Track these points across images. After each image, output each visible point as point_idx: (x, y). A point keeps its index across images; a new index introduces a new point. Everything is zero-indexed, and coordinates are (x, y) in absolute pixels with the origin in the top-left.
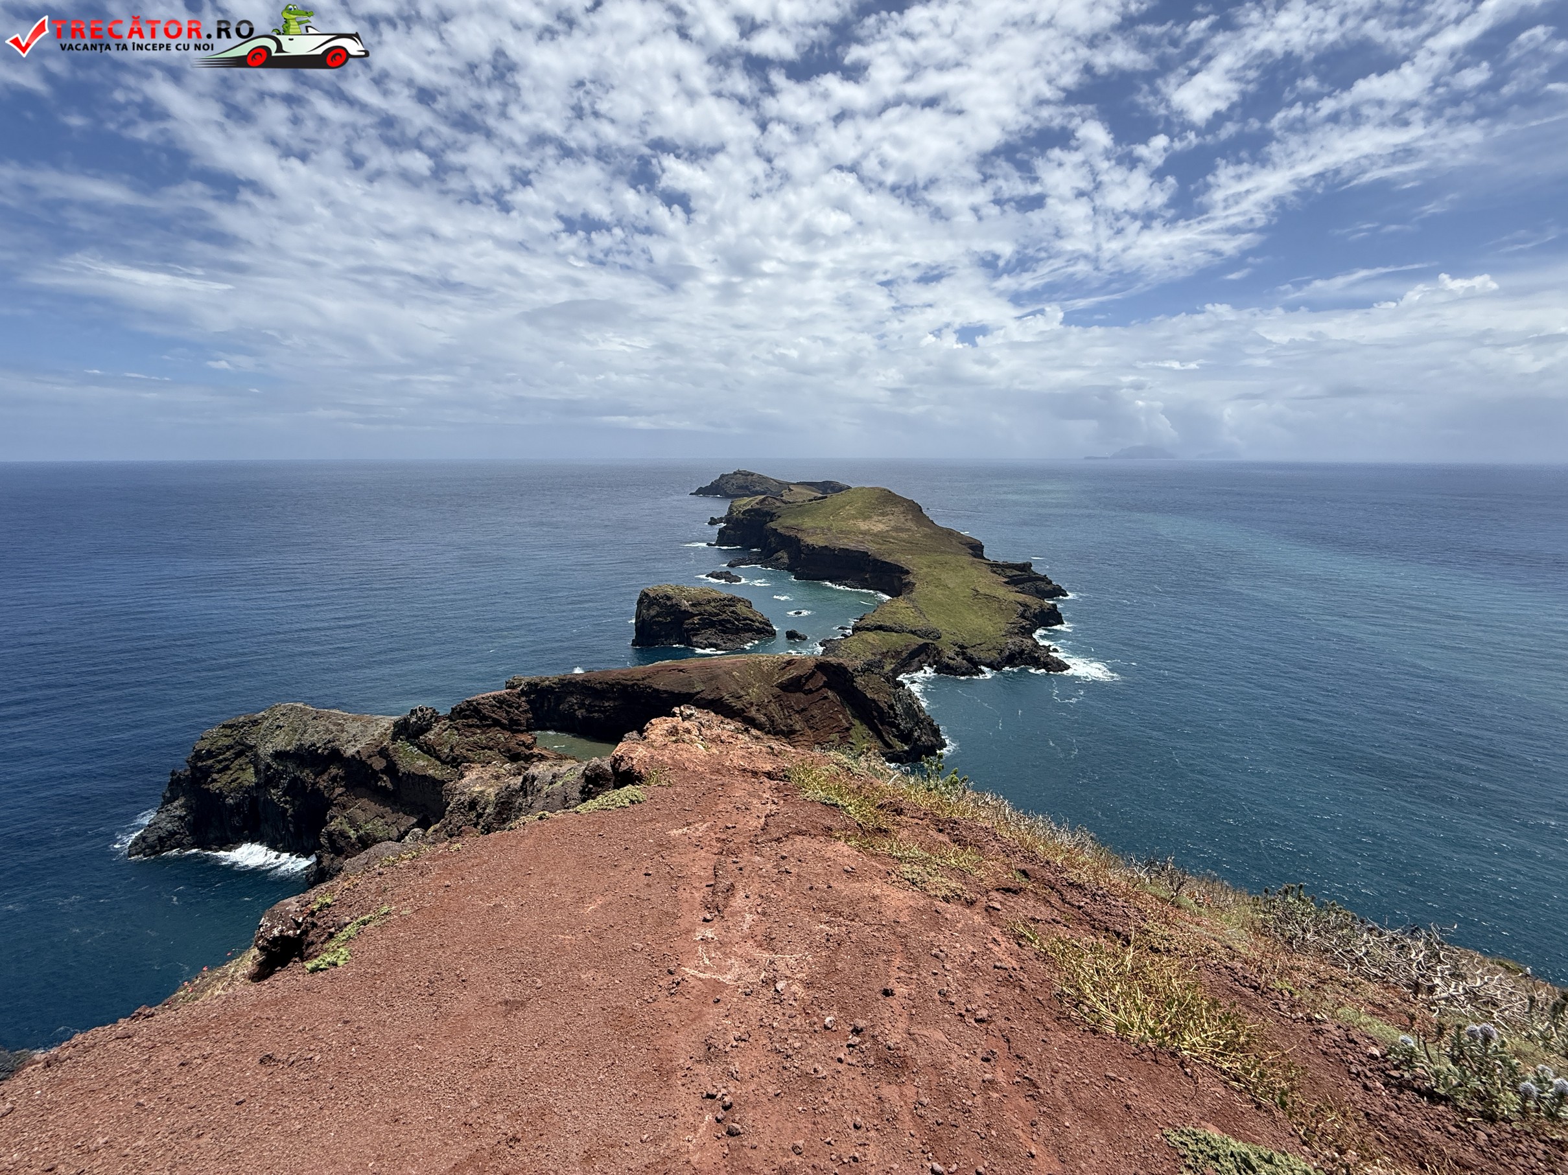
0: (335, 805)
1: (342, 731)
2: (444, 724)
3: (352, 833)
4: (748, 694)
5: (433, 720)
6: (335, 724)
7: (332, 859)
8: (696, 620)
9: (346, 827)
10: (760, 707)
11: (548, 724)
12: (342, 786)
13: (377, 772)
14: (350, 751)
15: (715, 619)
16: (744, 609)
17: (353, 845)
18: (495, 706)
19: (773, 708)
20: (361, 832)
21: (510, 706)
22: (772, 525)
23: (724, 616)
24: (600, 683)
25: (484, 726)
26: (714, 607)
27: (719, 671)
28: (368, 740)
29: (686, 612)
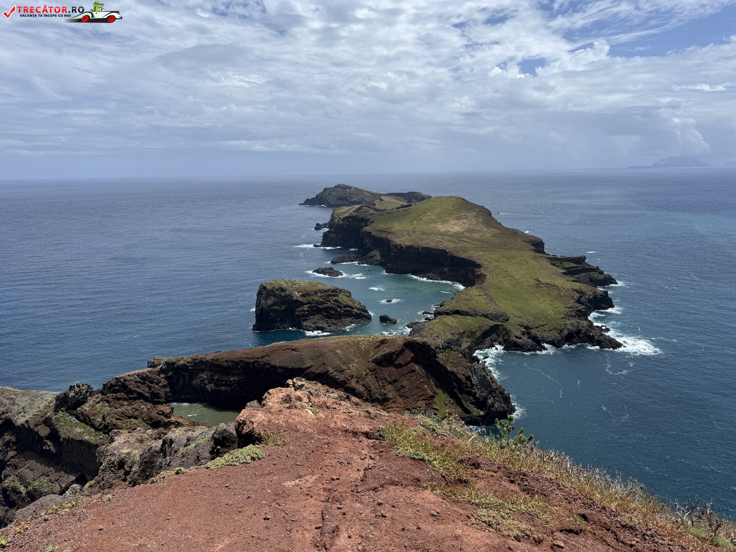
0: (9, 466)
1: (14, 404)
2: (98, 398)
3: (22, 489)
4: (349, 368)
5: (88, 394)
6: (8, 399)
7: (6, 511)
8: (306, 307)
9: (17, 484)
10: (359, 379)
11: (183, 397)
12: (14, 450)
13: (43, 438)
14: (20, 421)
15: (321, 307)
16: (345, 299)
17: (23, 499)
18: (139, 382)
19: (370, 379)
20: (30, 488)
21: (152, 382)
22: (367, 229)
23: (329, 304)
24: (226, 361)
25: (130, 399)
26: (321, 297)
27: (326, 350)
28: (35, 411)
29: (297, 301)
